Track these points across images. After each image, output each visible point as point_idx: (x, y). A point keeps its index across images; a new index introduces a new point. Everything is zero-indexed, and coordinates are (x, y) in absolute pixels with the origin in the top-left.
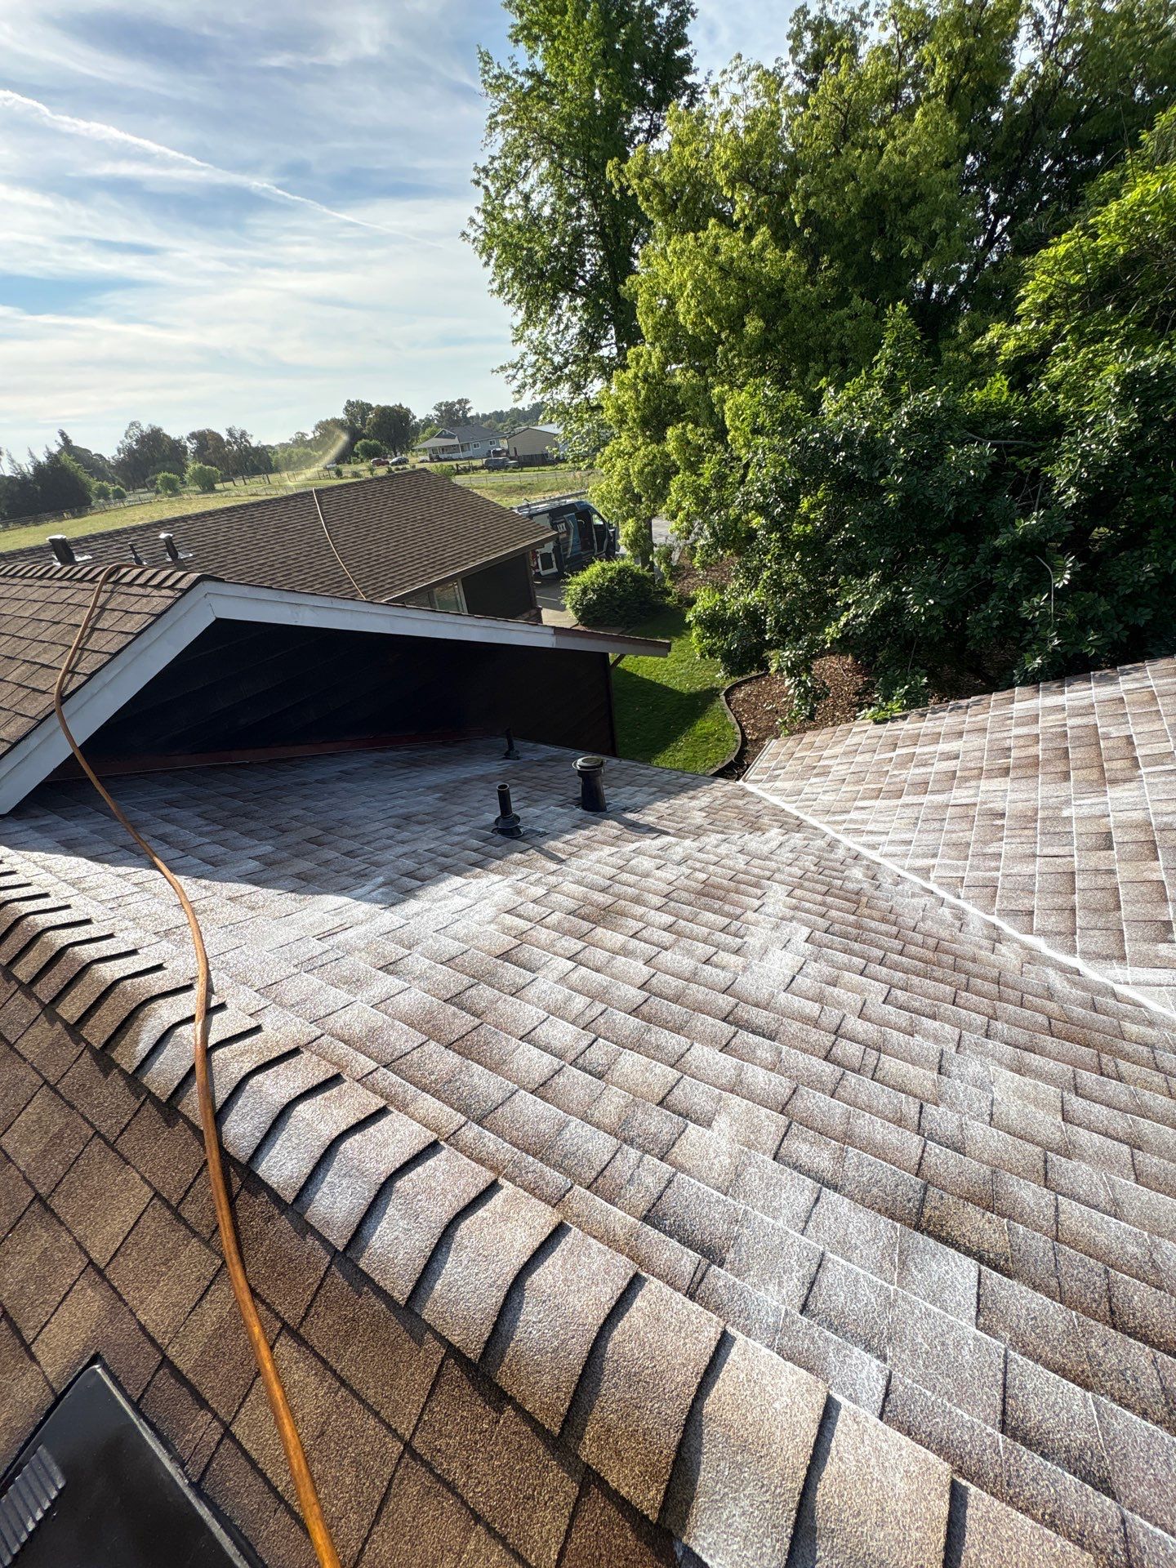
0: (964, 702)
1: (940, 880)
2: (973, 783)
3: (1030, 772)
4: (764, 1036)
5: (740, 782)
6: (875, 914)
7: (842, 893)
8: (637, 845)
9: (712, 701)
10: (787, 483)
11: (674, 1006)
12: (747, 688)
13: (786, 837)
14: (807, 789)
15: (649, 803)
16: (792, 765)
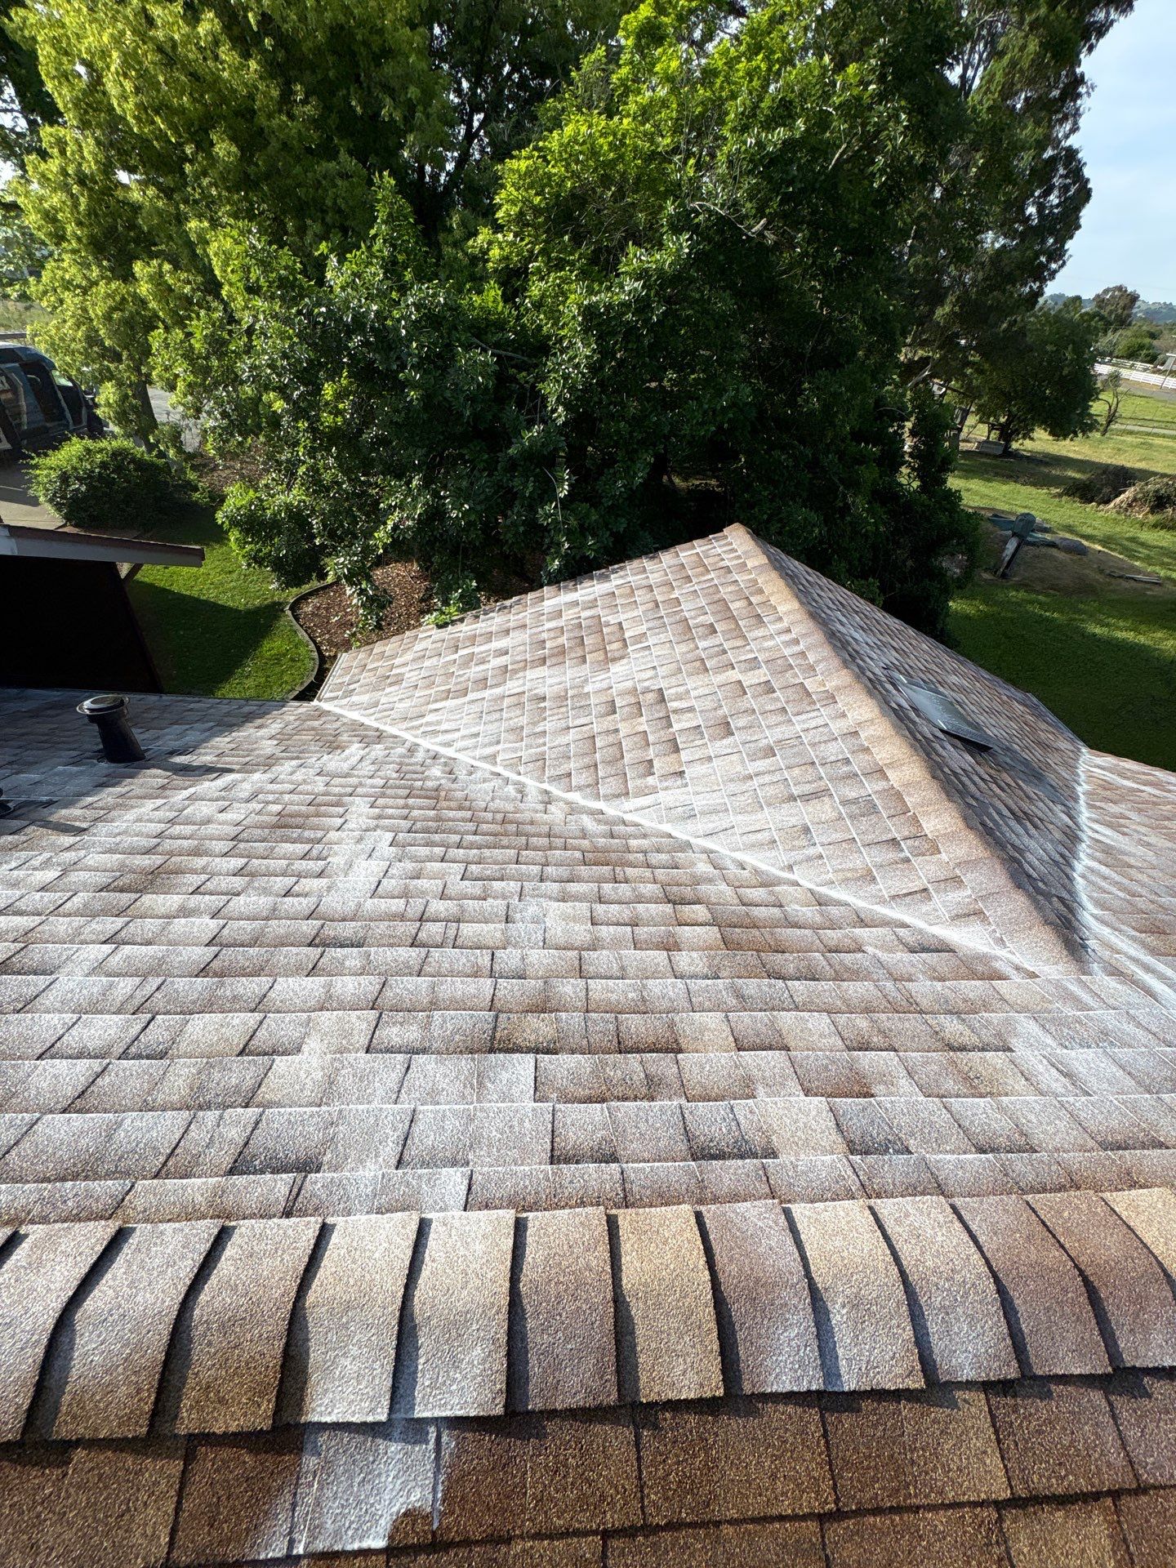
0: (508, 603)
1: (505, 763)
2: (521, 674)
3: (560, 659)
4: (352, 946)
5: (315, 703)
6: (453, 804)
7: (422, 793)
8: (192, 790)
9: (277, 618)
10: (299, 361)
11: (251, 950)
12: (314, 601)
13: (367, 750)
14: (383, 700)
15: (204, 741)
16: (366, 678)
